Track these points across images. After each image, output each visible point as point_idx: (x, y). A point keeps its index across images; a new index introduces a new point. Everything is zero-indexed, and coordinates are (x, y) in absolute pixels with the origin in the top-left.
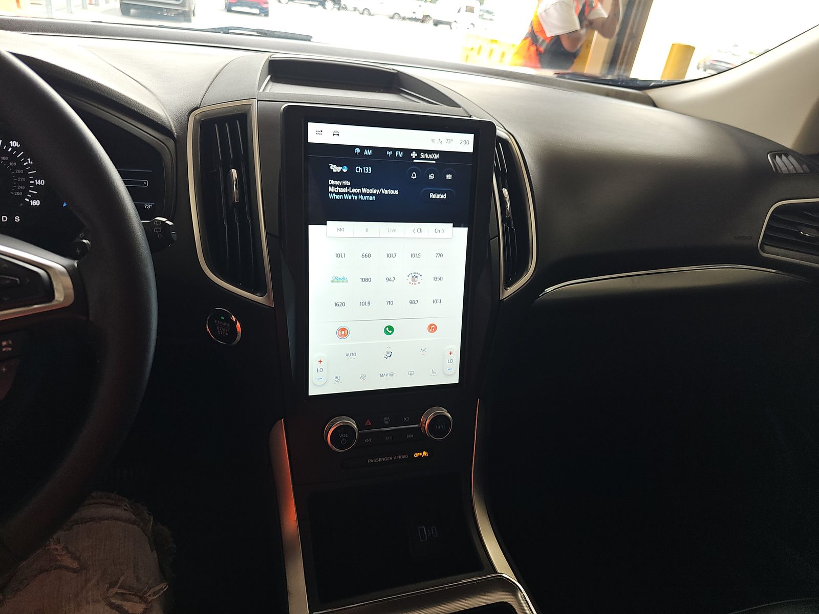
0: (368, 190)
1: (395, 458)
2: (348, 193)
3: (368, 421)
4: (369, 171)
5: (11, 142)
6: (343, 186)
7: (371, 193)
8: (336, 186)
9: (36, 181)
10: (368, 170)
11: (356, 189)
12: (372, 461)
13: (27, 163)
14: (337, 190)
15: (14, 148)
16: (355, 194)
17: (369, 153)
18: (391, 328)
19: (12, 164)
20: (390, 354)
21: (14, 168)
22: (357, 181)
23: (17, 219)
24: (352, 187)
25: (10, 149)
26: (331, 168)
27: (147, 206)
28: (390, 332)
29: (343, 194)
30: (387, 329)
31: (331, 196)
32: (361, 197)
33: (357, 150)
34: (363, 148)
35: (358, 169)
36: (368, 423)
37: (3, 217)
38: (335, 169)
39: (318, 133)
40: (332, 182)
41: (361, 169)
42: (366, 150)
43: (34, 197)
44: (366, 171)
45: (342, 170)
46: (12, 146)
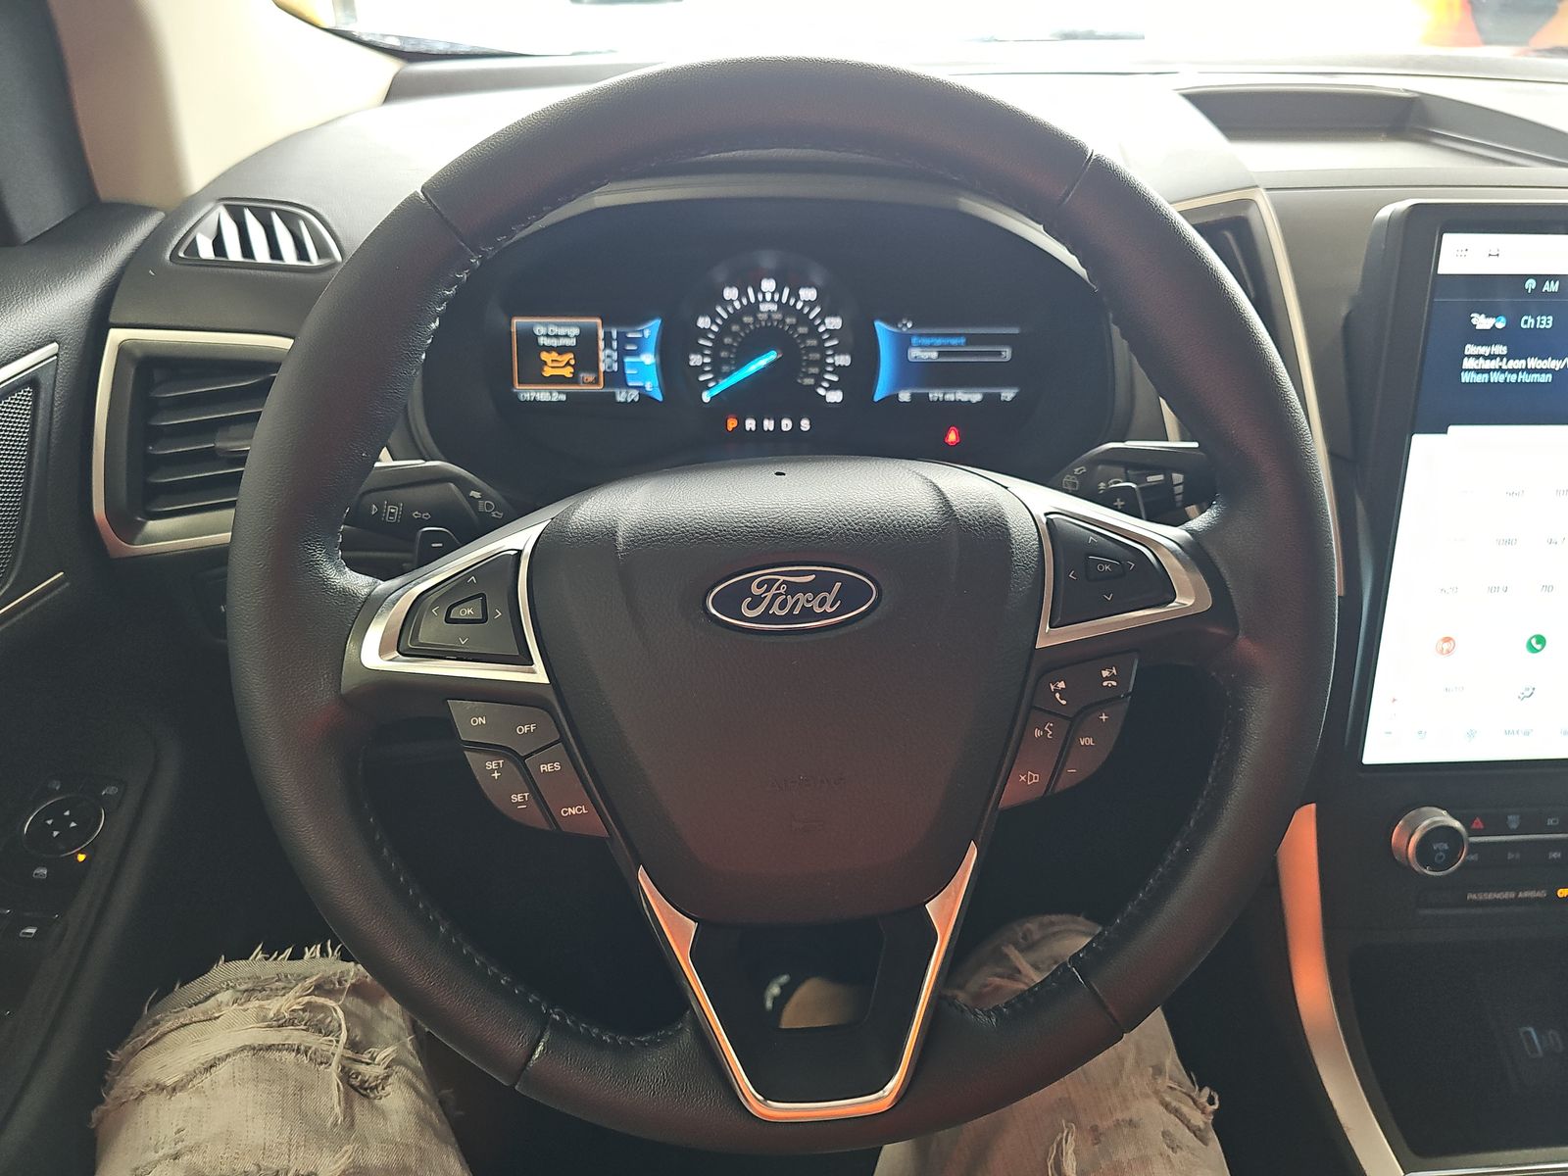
0: (1540, 361)
1: (1520, 895)
2: (1501, 370)
3: (1478, 820)
4: (1548, 324)
5: (802, 291)
6: (1492, 357)
7: (1544, 367)
8: (1477, 357)
9: (837, 358)
10: (1546, 322)
11: (1517, 361)
12: (1474, 897)
13: (824, 327)
14: (1479, 365)
15: (807, 302)
16: (1512, 371)
17: (1552, 287)
18: (1541, 640)
20: (1531, 690)
21: (803, 337)
22: (1520, 344)
23: (806, 425)
24: (1509, 356)
25: (800, 304)
26: (1474, 321)
27: (1005, 396)
28: (1538, 647)
29: (1488, 371)
30: (1534, 641)
31: (1466, 378)
32: (1523, 377)
33: (1531, 284)
34: (1541, 279)
35: (1526, 322)
36: (1478, 824)
37: (784, 422)
38: (1482, 322)
39: (1460, 253)
40: (1470, 349)
41: (1533, 321)
42: (1547, 282)
43: (833, 386)
44: (1541, 324)
45: (1494, 326)
46: (803, 298)
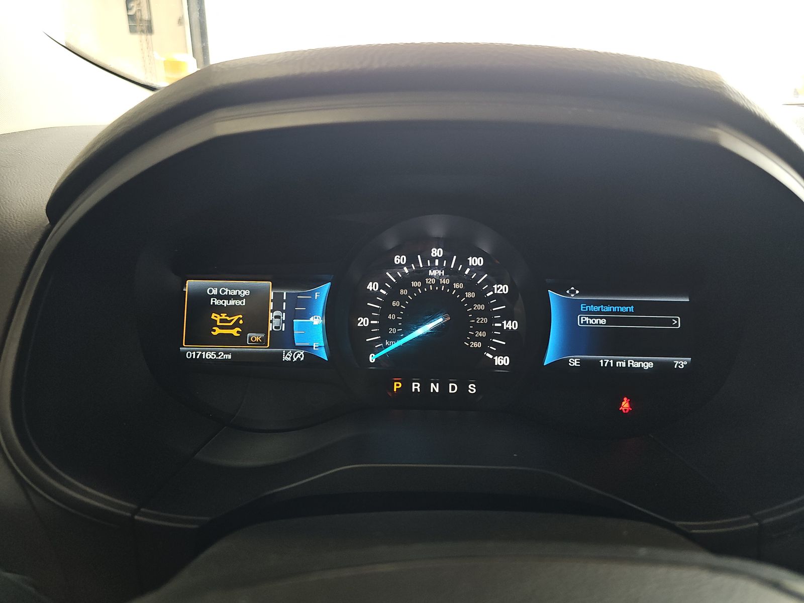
5: (470, 259)
9: (505, 322)
13: (492, 293)
15: (475, 269)
19: (469, 295)
21: (471, 301)
23: (472, 388)
25: (468, 270)
27: (678, 365)
37: (450, 385)
43: (500, 352)
46: (470, 264)
